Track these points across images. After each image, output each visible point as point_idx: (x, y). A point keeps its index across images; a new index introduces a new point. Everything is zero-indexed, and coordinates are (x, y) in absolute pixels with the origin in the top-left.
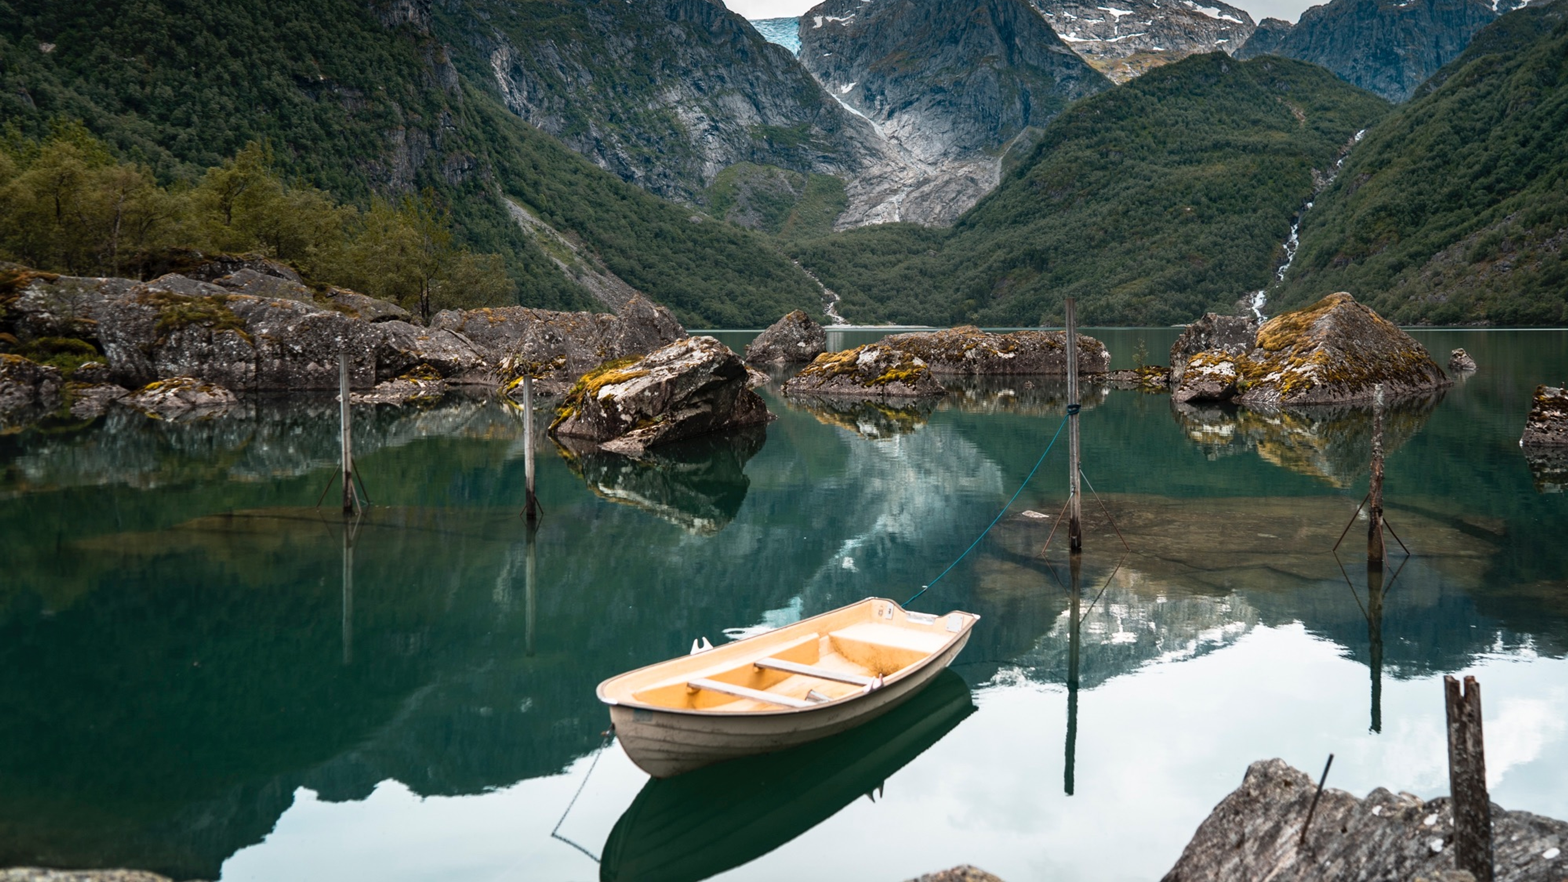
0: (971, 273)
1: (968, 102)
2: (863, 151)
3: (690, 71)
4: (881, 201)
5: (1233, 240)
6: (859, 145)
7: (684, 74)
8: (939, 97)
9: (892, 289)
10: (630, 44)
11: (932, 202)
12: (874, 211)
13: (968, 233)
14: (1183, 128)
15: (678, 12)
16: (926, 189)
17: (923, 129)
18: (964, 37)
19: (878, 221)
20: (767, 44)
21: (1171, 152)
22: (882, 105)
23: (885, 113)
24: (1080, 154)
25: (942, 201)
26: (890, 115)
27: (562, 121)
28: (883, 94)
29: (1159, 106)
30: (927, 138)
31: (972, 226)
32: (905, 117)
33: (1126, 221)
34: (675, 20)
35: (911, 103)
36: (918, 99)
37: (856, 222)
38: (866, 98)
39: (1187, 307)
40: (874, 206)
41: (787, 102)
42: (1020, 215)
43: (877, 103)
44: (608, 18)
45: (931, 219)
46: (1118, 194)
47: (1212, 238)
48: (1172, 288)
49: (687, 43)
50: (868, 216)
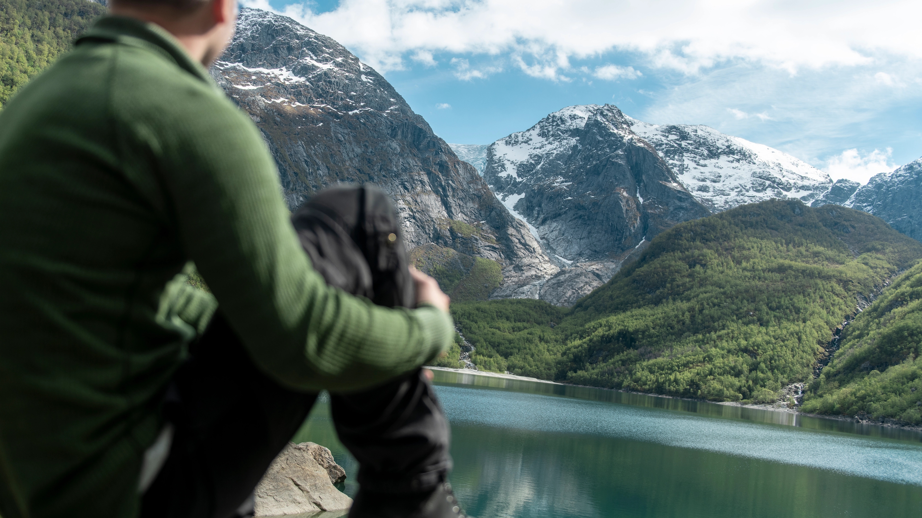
0: (577, 342)
1: (601, 218)
2: (519, 246)
3: (400, 174)
4: (528, 283)
5: (783, 341)
6: (517, 241)
7: (395, 176)
8: (581, 213)
9: (515, 347)
10: (358, 150)
11: (565, 288)
12: (521, 289)
13: (582, 313)
14: (758, 252)
15: (397, 132)
16: (562, 278)
17: (566, 235)
18: (604, 171)
19: (523, 297)
20: (458, 162)
21: (744, 269)
22: (538, 214)
23: (540, 220)
24: (673, 263)
25: (572, 289)
26: (543, 222)
27: (301, 199)
28: (540, 206)
29: (740, 234)
30: (568, 242)
31: (586, 308)
32: (554, 224)
33: (700, 317)
34: (394, 137)
35: (560, 215)
36: (565, 213)
37: (506, 296)
38: (528, 208)
39: (739, 390)
40: (522, 286)
41: (468, 204)
42: (621, 304)
43: (535, 212)
44: (346, 131)
45: (562, 300)
46: (698, 296)
47: (767, 338)
48: (729, 373)
49: (401, 155)
50: (516, 293)
